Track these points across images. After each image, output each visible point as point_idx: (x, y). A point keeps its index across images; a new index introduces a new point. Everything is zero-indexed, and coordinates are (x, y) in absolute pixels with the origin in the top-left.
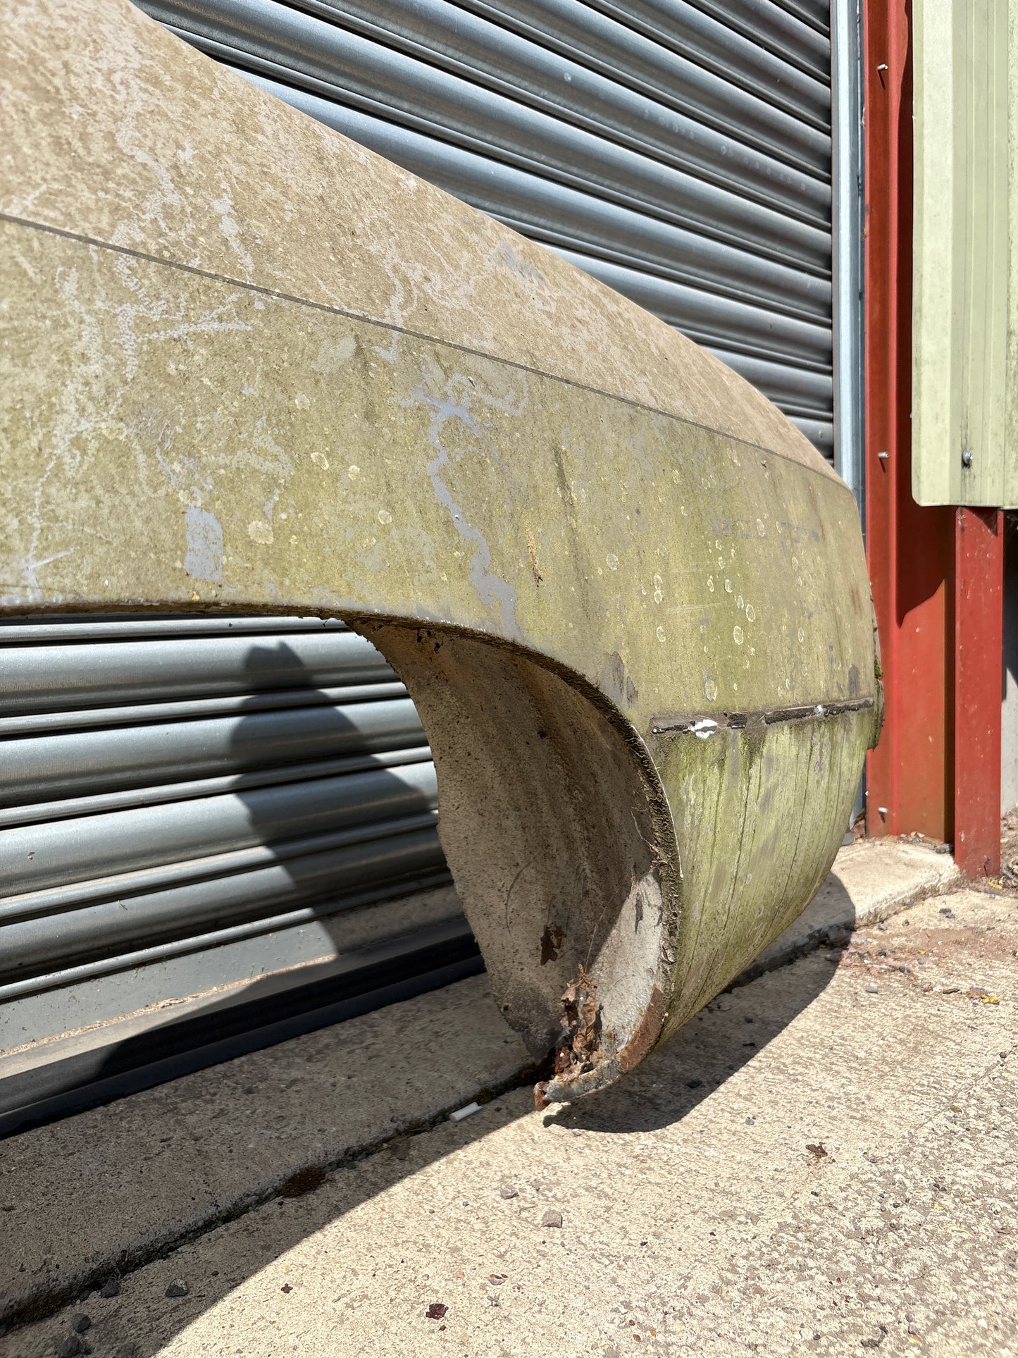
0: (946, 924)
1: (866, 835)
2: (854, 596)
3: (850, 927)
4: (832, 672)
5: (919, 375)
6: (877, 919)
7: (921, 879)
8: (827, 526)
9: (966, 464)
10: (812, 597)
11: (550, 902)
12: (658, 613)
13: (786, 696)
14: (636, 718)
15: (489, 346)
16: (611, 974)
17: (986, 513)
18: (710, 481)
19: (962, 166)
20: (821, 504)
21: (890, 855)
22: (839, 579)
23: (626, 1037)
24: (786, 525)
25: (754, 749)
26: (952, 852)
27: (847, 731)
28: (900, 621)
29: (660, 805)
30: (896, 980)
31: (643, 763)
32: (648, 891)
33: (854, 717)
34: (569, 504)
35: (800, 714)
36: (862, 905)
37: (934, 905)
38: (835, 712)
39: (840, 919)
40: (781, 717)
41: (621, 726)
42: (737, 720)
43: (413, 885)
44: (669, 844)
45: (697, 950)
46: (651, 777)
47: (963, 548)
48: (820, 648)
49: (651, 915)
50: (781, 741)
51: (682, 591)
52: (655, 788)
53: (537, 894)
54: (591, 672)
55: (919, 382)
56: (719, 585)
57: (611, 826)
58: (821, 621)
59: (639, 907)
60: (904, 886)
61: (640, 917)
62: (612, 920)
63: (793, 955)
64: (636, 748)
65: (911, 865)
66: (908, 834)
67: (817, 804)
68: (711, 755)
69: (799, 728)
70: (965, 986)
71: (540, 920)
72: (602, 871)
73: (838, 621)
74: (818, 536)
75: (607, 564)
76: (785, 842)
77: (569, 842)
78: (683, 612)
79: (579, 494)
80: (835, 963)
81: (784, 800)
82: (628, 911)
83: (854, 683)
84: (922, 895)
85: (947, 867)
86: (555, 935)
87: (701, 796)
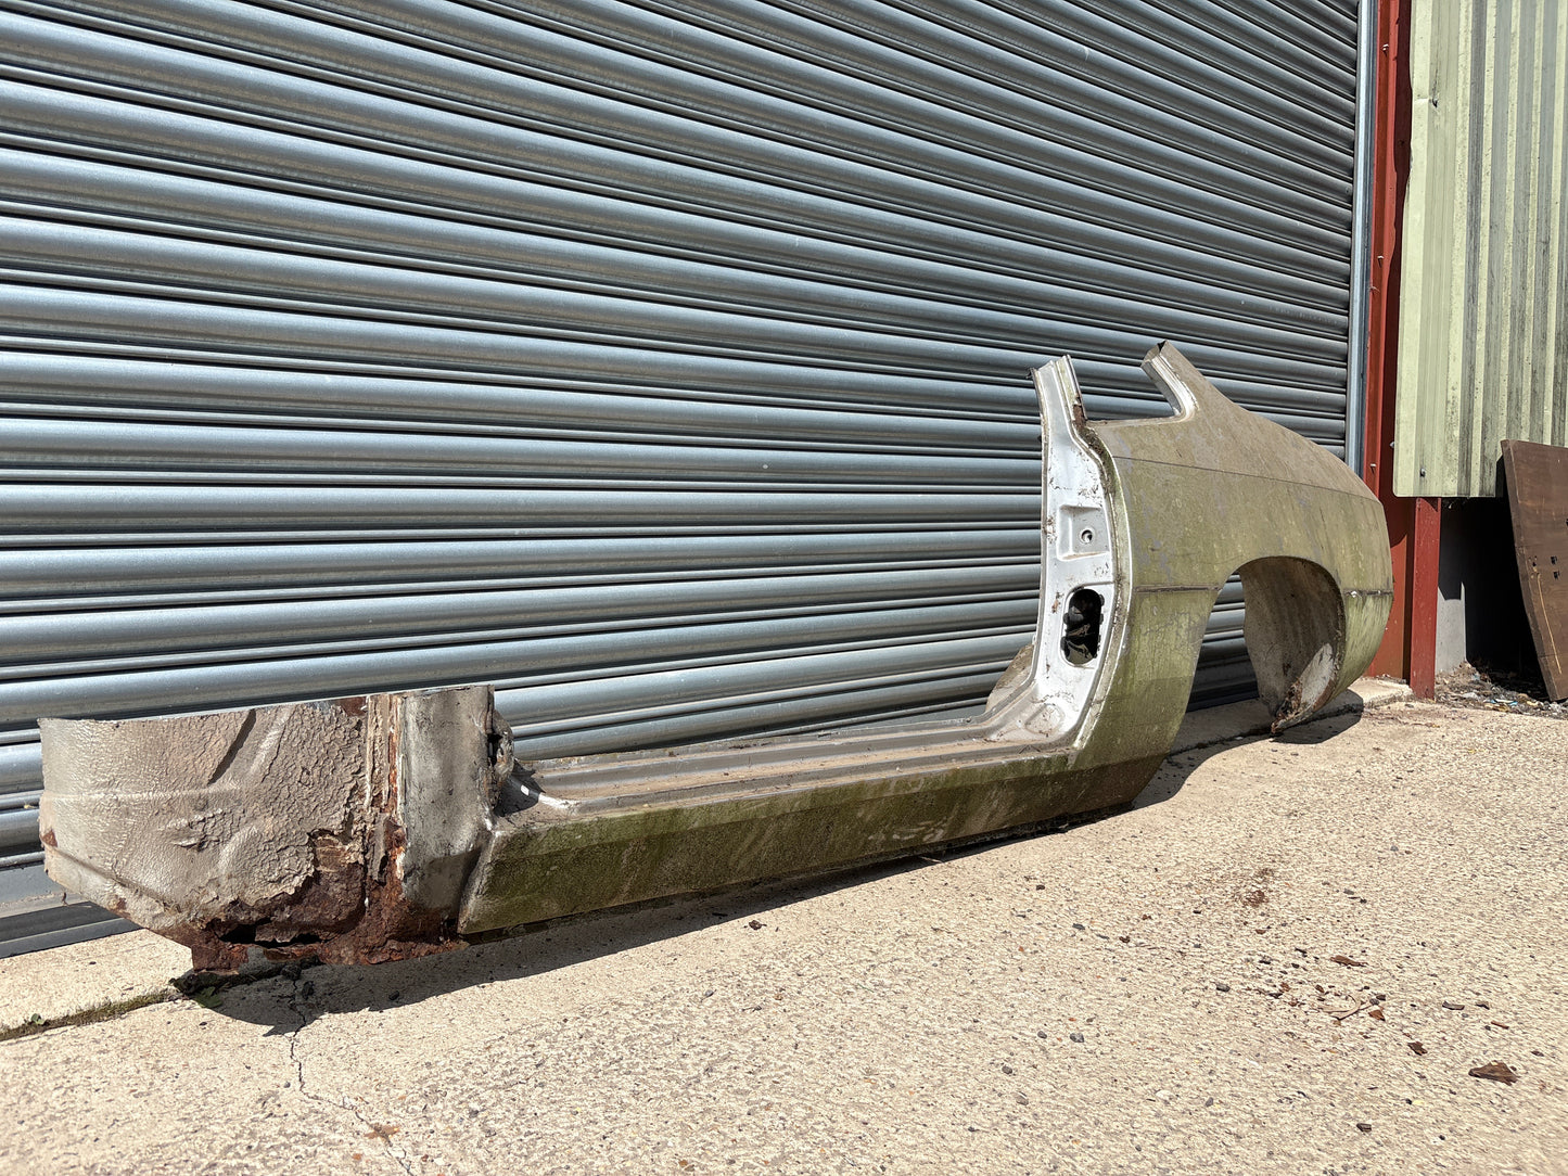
0: (1410, 709)
3: (1363, 705)
4: (1382, 579)
5: (1399, 426)
6: (1372, 705)
7: (1393, 692)
9: (1422, 475)
10: (1377, 551)
11: (1284, 655)
12: (1344, 556)
13: (1371, 586)
14: (1341, 589)
15: (1304, 481)
16: (1307, 681)
17: (1432, 500)
18: (1351, 512)
19: (1425, 322)
21: (1373, 683)
23: (1312, 703)
25: (1364, 603)
26: (1408, 683)
27: (1386, 601)
29: (1343, 617)
30: (1390, 722)
31: (1341, 603)
32: (1327, 650)
33: (1387, 596)
34: (1325, 526)
35: (1375, 593)
36: (1366, 700)
37: (1402, 703)
38: (1384, 594)
39: (1356, 703)
40: (1370, 593)
41: (1337, 591)
42: (1360, 592)
44: (1344, 631)
47: (1419, 520)
48: (1379, 570)
49: (1326, 658)
50: (1370, 601)
51: (1348, 550)
52: (1343, 611)
53: (1279, 654)
54: (1333, 574)
55: (1398, 432)
56: (1355, 548)
57: (1313, 627)
59: (1321, 656)
60: (1386, 694)
61: (1321, 659)
62: (1309, 661)
63: (1338, 712)
64: (1341, 598)
65: (1386, 687)
66: (1381, 675)
67: (1376, 628)
68: (1355, 603)
69: (1374, 598)
70: (1424, 723)
71: (1279, 662)
72: (1307, 644)
75: (1333, 542)
76: (1367, 638)
77: (1296, 634)
78: (1349, 556)
79: (1326, 522)
80: (1360, 716)
81: (1369, 623)
82: (1317, 657)
83: (1387, 584)
84: (1394, 699)
85: (1406, 690)
86: (1286, 667)
87: (1353, 615)
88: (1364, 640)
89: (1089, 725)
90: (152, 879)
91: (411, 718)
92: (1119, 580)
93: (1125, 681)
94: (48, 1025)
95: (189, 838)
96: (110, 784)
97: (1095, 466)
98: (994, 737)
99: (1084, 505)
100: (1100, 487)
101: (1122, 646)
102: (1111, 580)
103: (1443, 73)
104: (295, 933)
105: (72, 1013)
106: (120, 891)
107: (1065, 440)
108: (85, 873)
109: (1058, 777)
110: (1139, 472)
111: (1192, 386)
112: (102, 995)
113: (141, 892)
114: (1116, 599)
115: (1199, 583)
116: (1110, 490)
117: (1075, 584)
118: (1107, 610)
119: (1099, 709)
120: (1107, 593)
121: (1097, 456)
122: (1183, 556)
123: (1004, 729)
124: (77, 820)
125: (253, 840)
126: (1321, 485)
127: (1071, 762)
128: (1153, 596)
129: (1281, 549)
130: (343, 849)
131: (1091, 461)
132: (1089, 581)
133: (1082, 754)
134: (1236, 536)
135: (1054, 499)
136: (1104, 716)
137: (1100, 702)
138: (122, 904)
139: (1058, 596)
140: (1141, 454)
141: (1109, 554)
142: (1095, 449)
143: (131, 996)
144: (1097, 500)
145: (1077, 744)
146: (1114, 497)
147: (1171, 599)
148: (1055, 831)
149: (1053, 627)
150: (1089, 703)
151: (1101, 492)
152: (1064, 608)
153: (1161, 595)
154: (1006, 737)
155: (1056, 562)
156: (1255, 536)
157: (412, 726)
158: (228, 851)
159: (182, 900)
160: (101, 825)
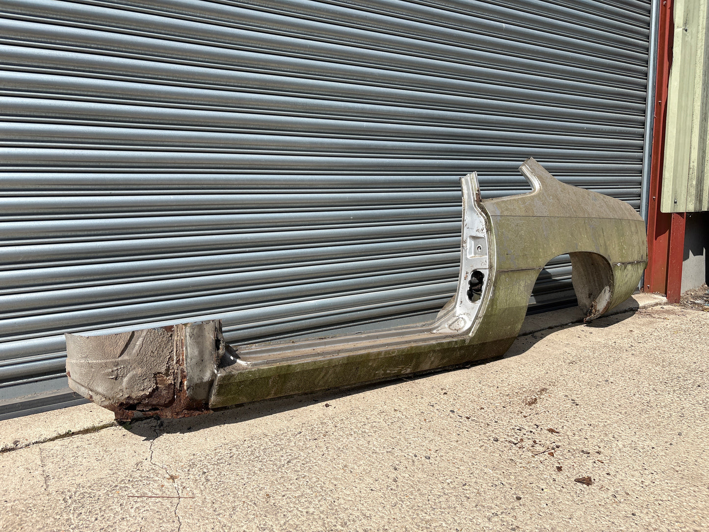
0: (662, 309)
1: (643, 292)
2: (643, 242)
3: (638, 308)
4: (638, 256)
5: (664, 181)
6: (644, 307)
7: (657, 301)
8: (639, 230)
9: (675, 203)
10: (635, 244)
11: (589, 290)
12: (614, 249)
13: (630, 260)
14: (611, 263)
15: (594, 216)
16: (599, 301)
17: (681, 214)
18: (620, 228)
19: (678, 132)
20: (638, 227)
21: (649, 296)
22: (640, 240)
23: (601, 310)
24: (632, 232)
25: (625, 268)
26: (666, 297)
27: (640, 265)
28: (656, 239)
29: (613, 275)
30: (648, 316)
31: (611, 269)
32: (607, 288)
33: (642, 263)
34: (604, 236)
35: (632, 263)
36: (641, 304)
37: (659, 307)
38: (638, 262)
39: (636, 306)
40: (630, 263)
41: (609, 264)
42: (623, 263)
43: (549, 292)
44: (613, 280)
45: (615, 296)
46: (612, 271)
47: (673, 223)
48: (636, 252)
49: (607, 291)
50: (629, 267)
51: (617, 246)
52: (612, 273)
53: (587, 289)
54: (606, 257)
55: (664, 183)
56: (621, 244)
57: (601, 279)
58: (637, 247)
59: (605, 290)
60: (653, 302)
61: (605, 292)
62: (600, 293)
63: (625, 311)
64: (611, 267)
65: (655, 298)
66: (655, 292)
67: (634, 278)
68: (620, 268)
69: (632, 265)
70: (662, 317)
71: (588, 293)
72: (599, 285)
73: (640, 247)
74: (637, 233)
75: (608, 243)
76: (629, 283)
77: (594, 281)
78: (617, 248)
79: (605, 234)
80: (635, 313)
81: (629, 276)
82: (603, 291)
83: (642, 257)
84: (657, 304)
85: (665, 299)
86: (590, 295)
87: (618, 274)
88: (626, 283)
89: (476, 327)
90: (100, 389)
91: (188, 334)
92: (491, 267)
93: (492, 309)
94: (73, 434)
95: (112, 375)
96: (86, 357)
97: (483, 219)
98: (434, 331)
99: (478, 236)
100: (485, 228)
101: (491, 295)
102: (487, 268)
103: (691, 15)
104: (150, 407)
105: (82, 430)
106: (90, 393)
107: (471, 208)
108: (79, 386)
109: (461, 348)
110: (503, 221)
111: (540, 178)
112: (92, 424)
113: (97, 393)
114: (489, 275)
115: (531, 267)
116: (489, 230)
117: (473, 269)
118: (485, 280)
119: (480, 320)
120: (486, 273)
121: (484, 215)
122: (523, 256)
123: (439, 328)
124: (76, 369)
125: (134, 376)
126: (604, 217)
127: (467, 342)
128: (506, 274)
129: (577, 249)
130: (166, 379)
131: (482, 217)
132: (478, 268)
133: (472, 339)
134: (552, 245)
135: (466, 233)
136: (482, 323)
137: (481, 318)
138: (91, 397)
139: (467, 273)
140: (506, 213)
141: (487, 256)
142: (484, 212)
143: (102, 424)
144: (483, 234)
145: (470, 334)
146: (490, 233)
147: (516, 275)
148: (464, 368)
149: (464, 286)
150: (477, 317)
151: (485, 230)
152: (469, 278)
153: (510, 273)
154: (440, 331)
155: (467, 259)
156: (563, 244)
157: (188, 337)
158: (126, 380)
159: (110, 396)
160: (84, 371)
